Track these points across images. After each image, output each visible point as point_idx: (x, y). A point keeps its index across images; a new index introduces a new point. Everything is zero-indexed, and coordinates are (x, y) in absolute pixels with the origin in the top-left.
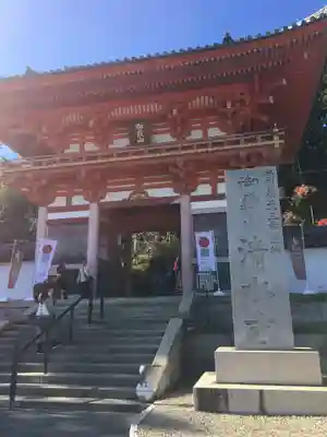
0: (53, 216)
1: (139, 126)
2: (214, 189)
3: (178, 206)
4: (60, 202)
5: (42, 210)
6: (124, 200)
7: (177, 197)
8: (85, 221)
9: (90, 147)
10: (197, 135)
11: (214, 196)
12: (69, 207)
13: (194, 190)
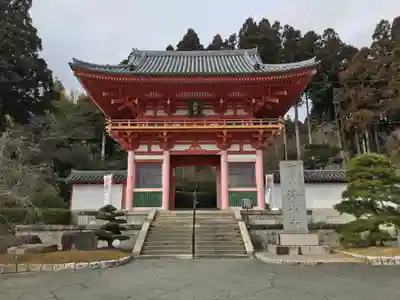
0: (139, 157)
1: (195, 104)
2: (241, 149)
3: (219, 156)
4: (143, 148)
5: (130, 153)
6: (186, 151)
7: (219, 151)
8: (161, 162)
9: (161, 113)
10: (230, 113)
11: (241, 152)
12: (150, 152)
13: (229, 147)
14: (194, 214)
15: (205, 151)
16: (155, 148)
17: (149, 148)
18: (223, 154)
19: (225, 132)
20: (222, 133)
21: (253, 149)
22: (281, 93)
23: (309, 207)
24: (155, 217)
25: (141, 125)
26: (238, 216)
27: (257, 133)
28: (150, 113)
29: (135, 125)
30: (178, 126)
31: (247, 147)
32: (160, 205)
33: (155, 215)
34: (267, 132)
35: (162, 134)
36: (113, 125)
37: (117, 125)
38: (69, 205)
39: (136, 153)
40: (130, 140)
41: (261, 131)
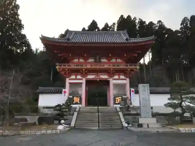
0: (71, 81)
2: (119, 77)
4: (73, 77)
5: (68, 81)
6: (93, 78)
7: (109, 79)
8: (82, 83)
9: (81, 60)
10: (114, 60)
11: (119, 79)
12: (76, 79)
13: (114, 77)
14: (98, 108)
15: (102, 78)
16: (79, 77)
17: (76, 77)
18: (111, 80)
19: (112, 70)
20: (110, 70)
21: (125, 78)
22: (138, 52)
23: (152, 105)
24: (79, 110)
25: (72, 66)
26: (118, 109)
27: (127, 70)
28: (76, 60)
29: (70, 66)
30: (89, 66)
31: (122, 77)
32: (81, 104)
34: (132, 70)
35: (82, 70)
36: (59, 66)
37: (61, 66)
38: (38, 104)
39: (70, 79)
40: (67, 73)
41: (129, 69)
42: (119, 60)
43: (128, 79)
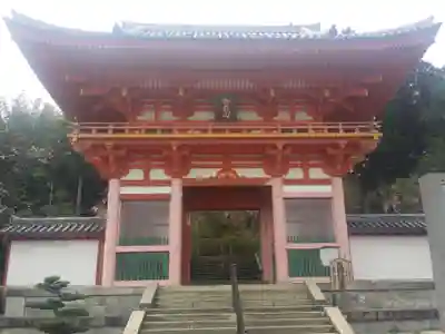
2: (306, 174)
3: (270, 187)
4: (136, 174)
5: (113, 184)
7: (268, 179)
8: (167, 198)
10: (283, 116)
11: (306, 181)
12: (146, 182)
13: (286, 172)
15: (244, 178)
16: (158, 174)
17: (147, 175)
18: (275, 183)
19: (280, 145)
20: (275, 147)
21: (326, 176)
22: (373, 79)
24: (155, 299)
25: (132, 131)
27: (336, 146)
28: (148, 116)
29: (122, 131)
30: (198, 134)
31: (316, 173)
32: (165, 277)
33: (156, 294)
34: (354, 145)
35: (169, 147)
36: (82, 131)
37: (90, 131)
39: (124, 184)
40: (111, 158)
41: (343, 143)
42: (302, 116)
43: (338, 181)
